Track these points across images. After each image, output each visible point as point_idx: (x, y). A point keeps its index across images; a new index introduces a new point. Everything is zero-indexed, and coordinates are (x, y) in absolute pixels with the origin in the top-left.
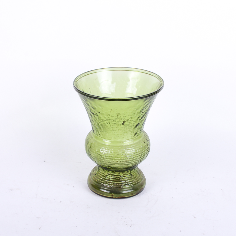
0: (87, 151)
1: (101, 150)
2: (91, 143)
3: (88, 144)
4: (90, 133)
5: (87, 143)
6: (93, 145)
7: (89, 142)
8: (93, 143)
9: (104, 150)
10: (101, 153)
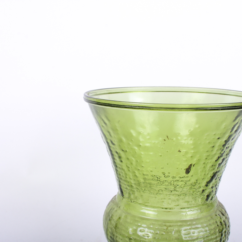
0: (109, 234)
1: (140, 231)
2: (118, 217)
3: (110, 220)
4: (113, 201)
5: (108, 217)
6: (121, 221)
7: (112, 215)
8: (123, 217)
9: (146, 230)
10: (139, 236)
